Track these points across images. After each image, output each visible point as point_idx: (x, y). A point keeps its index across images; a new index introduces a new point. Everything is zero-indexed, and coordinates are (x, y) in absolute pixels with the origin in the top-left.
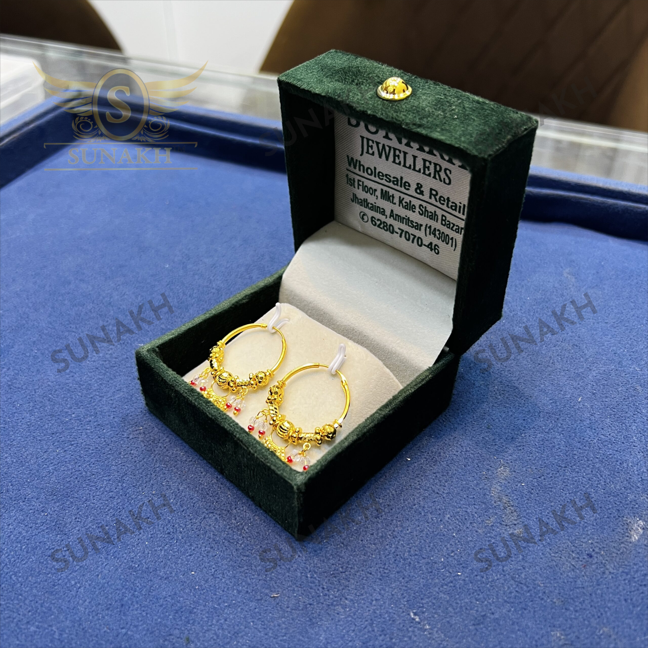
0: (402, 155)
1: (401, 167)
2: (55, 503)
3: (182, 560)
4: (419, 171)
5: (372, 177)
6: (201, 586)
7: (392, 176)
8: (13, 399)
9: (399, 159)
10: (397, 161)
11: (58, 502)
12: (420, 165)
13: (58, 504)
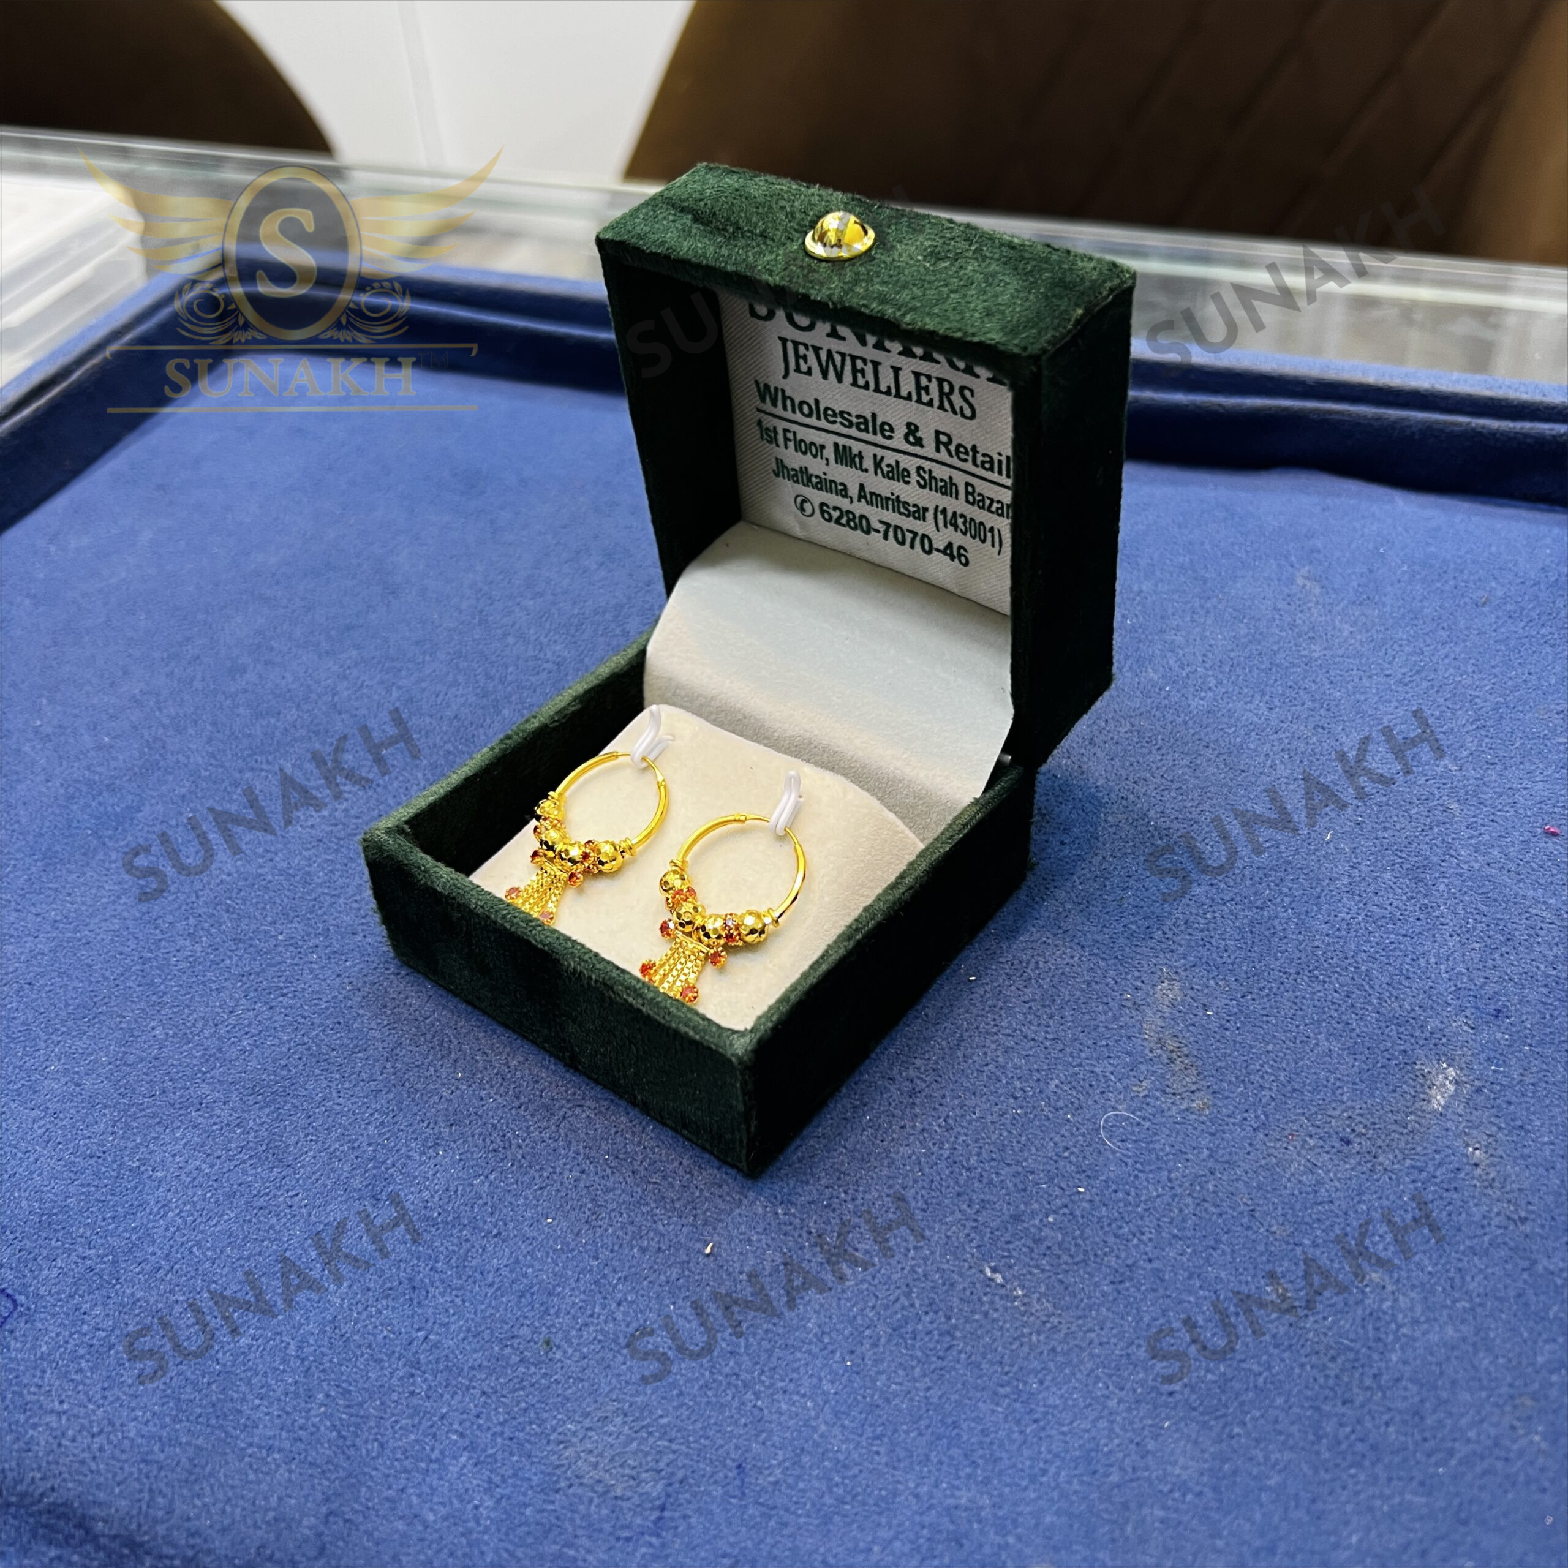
0: (869, 369)
1: (871, 392)
2: (261, 1108)
3: (526, 1198)
4: (909, 397)
5: (813, 421)
6: (568, 1244)
7: (854, 414)
8: (154, 915)
9: (864, 376)
10: (861, 382)
11: (268, 1105)
12: (908, 385)
13: (267, 1110)
